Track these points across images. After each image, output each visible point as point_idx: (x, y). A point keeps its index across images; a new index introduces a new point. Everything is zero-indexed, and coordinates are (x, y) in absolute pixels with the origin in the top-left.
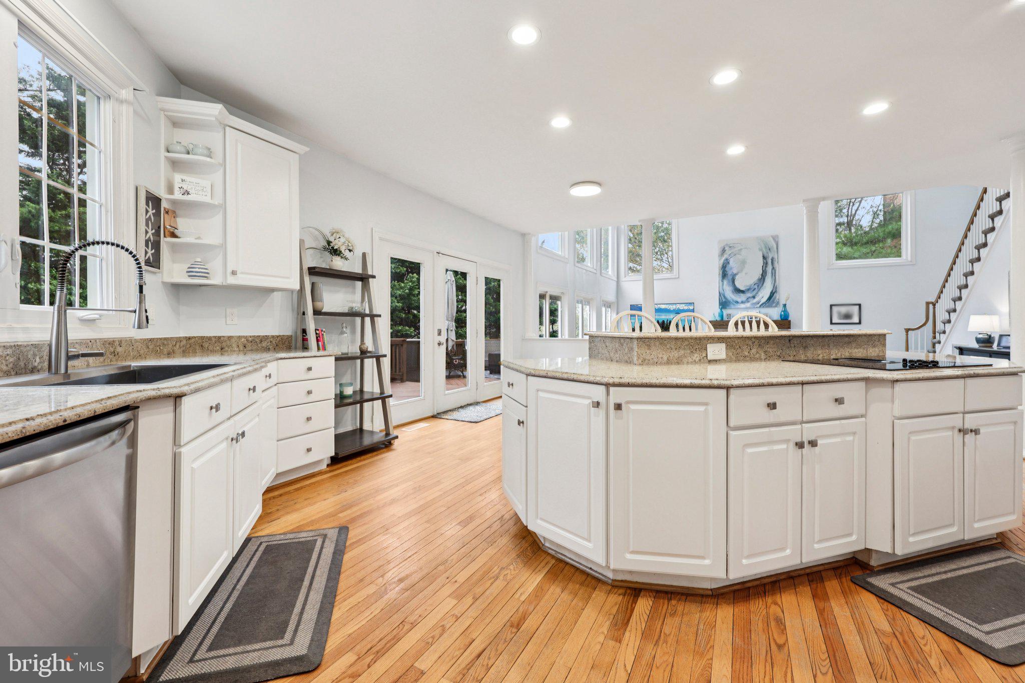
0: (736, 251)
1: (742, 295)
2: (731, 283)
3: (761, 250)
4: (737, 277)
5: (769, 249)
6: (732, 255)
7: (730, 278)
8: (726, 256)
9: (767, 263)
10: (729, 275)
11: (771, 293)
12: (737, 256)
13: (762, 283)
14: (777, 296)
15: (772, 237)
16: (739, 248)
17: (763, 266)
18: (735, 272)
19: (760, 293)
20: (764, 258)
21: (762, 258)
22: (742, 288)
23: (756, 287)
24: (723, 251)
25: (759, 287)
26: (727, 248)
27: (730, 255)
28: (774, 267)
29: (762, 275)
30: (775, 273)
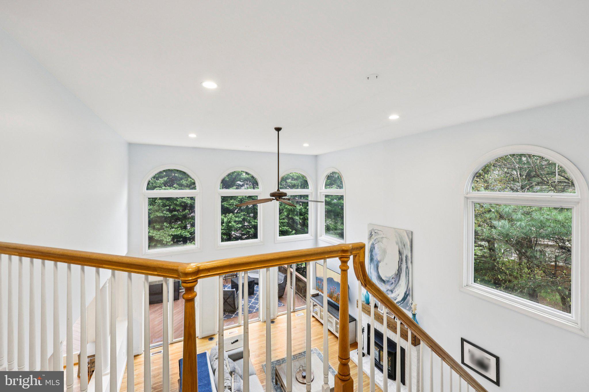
0: (379, 238)
1: (383, 284)
2: (376, 269)
3: (397, 243)
4: (380, 265)
5: (404, 246)
6: (377, 241)
7: (376, 263)
8: (372, 241)
9: (402, 260)
10: (374, 260)
11: (405, 294)
12: (380, 243)
13: (398, 280)
14: (409, 298)
15: (406, 231)
16: (381, 236)
17: (399, 262)
18: (379, 259)
19: (396, 289)
20: (400, 253)
21: (398, 252)
22: (384, 278)
23: (393, 281)
24: (371, 235)
25: (397, 282)
26: (373, 233)
27: (375, 240)
28: (408, 266)
29: (398, 270)
30: (409, 273)
